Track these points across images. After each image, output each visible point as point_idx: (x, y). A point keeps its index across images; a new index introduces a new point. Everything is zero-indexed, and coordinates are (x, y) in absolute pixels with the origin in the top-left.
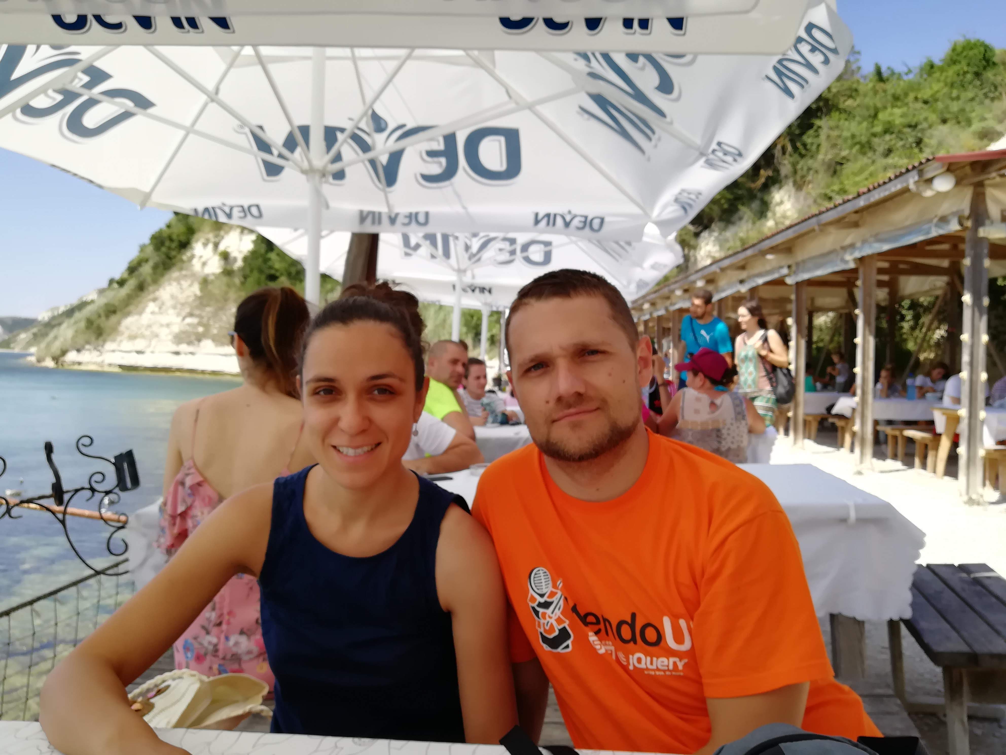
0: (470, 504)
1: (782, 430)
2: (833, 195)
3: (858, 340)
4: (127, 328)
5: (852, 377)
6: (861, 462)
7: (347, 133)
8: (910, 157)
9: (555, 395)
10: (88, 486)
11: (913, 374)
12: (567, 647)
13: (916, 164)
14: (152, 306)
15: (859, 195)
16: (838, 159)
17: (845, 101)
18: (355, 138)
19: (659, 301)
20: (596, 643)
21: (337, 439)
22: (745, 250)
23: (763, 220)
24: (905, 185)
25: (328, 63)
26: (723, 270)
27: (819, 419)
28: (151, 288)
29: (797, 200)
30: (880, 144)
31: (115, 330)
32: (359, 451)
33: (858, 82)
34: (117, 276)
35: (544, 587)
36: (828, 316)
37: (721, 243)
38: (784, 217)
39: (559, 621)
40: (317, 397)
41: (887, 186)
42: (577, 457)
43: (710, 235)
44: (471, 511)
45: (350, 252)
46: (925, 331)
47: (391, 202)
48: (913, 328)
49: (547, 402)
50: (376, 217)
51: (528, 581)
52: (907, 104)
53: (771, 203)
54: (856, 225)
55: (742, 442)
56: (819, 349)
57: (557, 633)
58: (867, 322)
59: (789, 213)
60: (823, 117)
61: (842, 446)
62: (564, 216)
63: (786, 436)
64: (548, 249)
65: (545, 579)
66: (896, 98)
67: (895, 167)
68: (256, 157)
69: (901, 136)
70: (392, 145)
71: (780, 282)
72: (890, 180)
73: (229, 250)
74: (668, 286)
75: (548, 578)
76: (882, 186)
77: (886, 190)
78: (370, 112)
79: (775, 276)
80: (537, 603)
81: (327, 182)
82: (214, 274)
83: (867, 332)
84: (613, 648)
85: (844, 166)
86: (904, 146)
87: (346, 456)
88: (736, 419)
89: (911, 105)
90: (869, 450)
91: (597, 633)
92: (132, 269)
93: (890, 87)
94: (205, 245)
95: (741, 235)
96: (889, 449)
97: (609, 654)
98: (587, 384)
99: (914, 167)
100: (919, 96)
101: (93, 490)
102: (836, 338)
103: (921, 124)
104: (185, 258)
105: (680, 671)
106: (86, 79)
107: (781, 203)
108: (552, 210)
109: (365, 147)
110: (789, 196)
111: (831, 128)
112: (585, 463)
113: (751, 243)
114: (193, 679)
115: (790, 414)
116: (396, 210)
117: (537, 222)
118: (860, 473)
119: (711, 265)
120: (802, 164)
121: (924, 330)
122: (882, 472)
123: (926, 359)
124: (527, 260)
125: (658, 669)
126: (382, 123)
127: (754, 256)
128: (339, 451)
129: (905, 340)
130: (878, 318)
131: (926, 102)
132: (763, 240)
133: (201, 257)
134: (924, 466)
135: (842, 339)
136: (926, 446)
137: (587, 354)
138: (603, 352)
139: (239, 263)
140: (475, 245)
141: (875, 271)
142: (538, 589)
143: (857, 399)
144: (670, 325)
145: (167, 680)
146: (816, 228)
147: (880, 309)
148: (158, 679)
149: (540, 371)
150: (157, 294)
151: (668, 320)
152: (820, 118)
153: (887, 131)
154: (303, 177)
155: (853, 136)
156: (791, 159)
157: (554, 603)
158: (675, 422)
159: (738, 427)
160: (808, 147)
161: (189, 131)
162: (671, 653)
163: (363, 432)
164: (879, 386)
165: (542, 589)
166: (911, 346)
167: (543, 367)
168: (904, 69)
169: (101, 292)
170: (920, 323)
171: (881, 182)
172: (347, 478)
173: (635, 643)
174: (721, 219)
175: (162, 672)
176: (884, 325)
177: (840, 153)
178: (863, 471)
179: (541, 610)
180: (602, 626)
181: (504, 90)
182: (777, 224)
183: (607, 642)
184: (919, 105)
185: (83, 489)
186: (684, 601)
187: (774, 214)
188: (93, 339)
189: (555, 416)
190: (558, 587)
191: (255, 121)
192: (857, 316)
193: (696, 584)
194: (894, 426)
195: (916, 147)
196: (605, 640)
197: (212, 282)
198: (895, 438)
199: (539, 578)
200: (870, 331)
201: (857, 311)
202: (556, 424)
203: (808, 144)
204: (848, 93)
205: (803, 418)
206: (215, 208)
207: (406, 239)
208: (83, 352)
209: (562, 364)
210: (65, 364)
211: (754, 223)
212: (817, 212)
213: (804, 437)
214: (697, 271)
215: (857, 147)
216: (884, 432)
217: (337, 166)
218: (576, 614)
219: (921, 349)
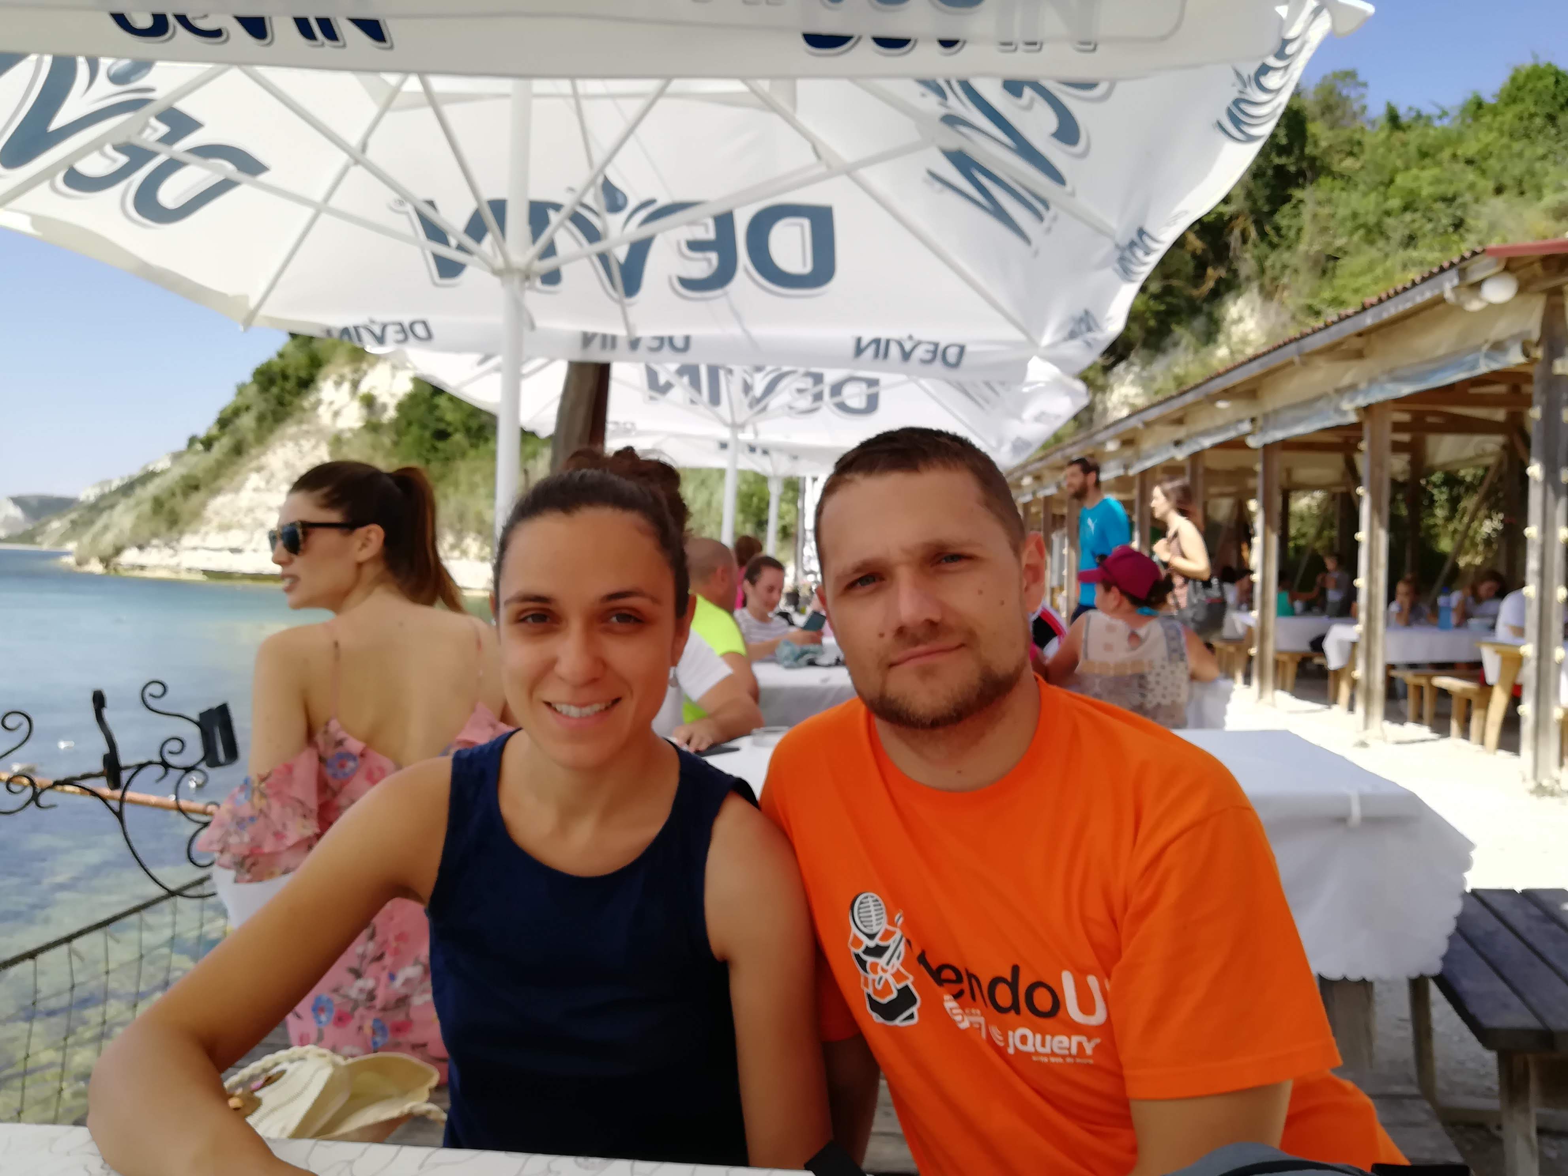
0: (757, 790)
1: (1239, 677)
2: (1322, 307)
3: (1362, 536)
4: (217, 513)
5: (1352, 593)
6: (1366, 727)
7: (564, 212)
8: (1444, 249)
9: (894, 625)
10: (157, 759)
11: (1448, 589)
12: (911, 1016)
13: (1456, 260)
14: (254, 480)
15: (1364, 309)
16: (1330, 251)
17: (1341, 161)
18: (577, 219)
19: (1047, 474)
20: (955, 1011)
21: (554, 692)
22: (1183, 393)
23: (1211, 346)
24: (1437, 292)
25: (536, 102)
26: (1148, 425)
27: (1298, 659)
28: (254, 452)
29: (1265, 315)
30: (1397, 227)
31: (197, 515)
32: (587, 710)
33: (1362, 129)
34: (202, 433)
35: (874, 923)
36: (1313, 498)
37: (1145, 383)
38: (1245, 342)
39: (898, 976)
40: (523, 625)
41: (1409, 294)
42: (928, 722)
43: (1127, 369)
44: (759, 804)
45: (565, 396)
46: (1467, 522)
47: (632, 319)
48: (1449, 519)
49: (882, 635)
50: (609, 342)
51: (850, 913)
52: (1439, 164)
53: (1224, 319)
54: (1359, 355)
55: (1179, 695)
56: (1298, 549)
57: (894, 995)
58: (1376, 507)
59: (1252, 337)
60: (1307, 185)
61: (1335, 701)
62: (903, 342)
63: (1246, 686)
64: (873, 390)
65: (876, 910)
66: (1424, 154)
67: (1421, 263)
68: (423, 250)
69: (1429, 214)
70: (634, 230)
71: (1238, 444)
72: (1414, 284)
73: (375, 392)
74: (1062, 449)
75: (881, 909)
76: (1401, 293)
77: (1407, 301)
78: (600, 180)
79: (1231, 434)
80: (863, 948)
81: (532, 288)
82: (351, 430)
83: (1376, 523)
84: (982, 1020)
85: (1340, 262)
86: (1434, 230)
87: (567, 716)
88: (1170, 659)
89: (1446, 165)
90: (1378, 708)
91: (957, 996)
92: (224, 423)
93: (1413, 138)
94: (338, 384)
95: (1178, 370)
96: (1409, 706)
97: (976, 1029)
98: (944, 607)
99: (1452, 265)
100: (1460, 152)
101: (166, 765)
102: (1326, 533)
103: (1462, 195)
104: (306, 404)
105: (1089, 1057)
106: (163, 129)
107: (1240, 319)
108: (883, 334)
109: (592, 234)
110: (1253, 310)
111: (1319, 203)
112: (940, 732)
113: (1191, 383)
114: (322, 1061)
115: (1253, 651)
116: (639, 333)
117: (859, 350)
118: (1363, 744)
119: (1129, 417)
120: (1273, 259)
121: (1466, 519)
122: (1398, 743)
123: (1469, 565)
124: (843, 407)
125: (1053, 1054)
126: (619, 196)
127: (1197, 403)
128: (555, 710)
129: (1436, 537)
130: (1393, 501)
131: (1470, 162)
132: (1211, 379)
133: (331, 403)
134: (1465, 733)
135: (1335, 533)
136: (1469, 702)
137: (944, 561)
138: (970, 558)
139: (391, 414)
140: (760, 383)
141: (1388, 427)
142: (865, 927)
143: (1359, 628)
144: (1065, 511)
145: (280, 1063)
146: (1297, 359)
147: (1396, 485)
148: (267, 1060)
149: (870, 587)
150: (264, 460)
151: (1061, 502)
152: (1302, 187)
153: (1406, 208)
154: (496, 281)
155: (1355, 215)
156: (1256, 252)
157: (890, 948)
158: (1074, 662)
159: (1172, 672)
160: (1283, 232)
161: (321, 208)
162: (1073, 1028)
163: (592, 682)
164: (1394, 607)
165: (872, 926)
166: (1445, 545)
167: (874, 581)
168: (1436, 112)
169: (177, 457)
170: (1460, 509)
171: (1399, 287)
172: (565, 751)
173: (1018, 1012)
174: (1146, 344)
175: (273, 1049)
176: (1404, 511)
177: (1333, 242)
178: (1368, 742)
179: (869, 960)
180: (965, 985)
181: (809, 146)
182: (1232, 353)
183: (973, 1011)
184: (1459, 166)
185: (150, 763)
186: (1096, 947)
187: (1229, 337)
188: (163, 528)
189: (894, 658)
190: (897, 924)
191: (422, 194)
192: (1359, 497)
193: (1114, 921)
194: (1419, 671)
195: (1453, 232)
196: (970, 1007)
197: (349, 442)
198: (1419, 689)
199: (867, 909)
200: (1381, 522)
201: (1360, 490)
202: (895, 671)
203: (1282, 227)
204: (1347, 148)
205: (1273, 658)
206: (358, 327)
207: (652, 376)
208: (149, 549)
209: (904, 576)
210: (120, 568)
211: (1196, 351)
212: (1298, 335)
213: (1276, 688)
214: (1107, 427)
215: (1361, 232)
216: (1402, 680)
217: (548, 264)
218: (926, 967)
219: (1460, 550)
